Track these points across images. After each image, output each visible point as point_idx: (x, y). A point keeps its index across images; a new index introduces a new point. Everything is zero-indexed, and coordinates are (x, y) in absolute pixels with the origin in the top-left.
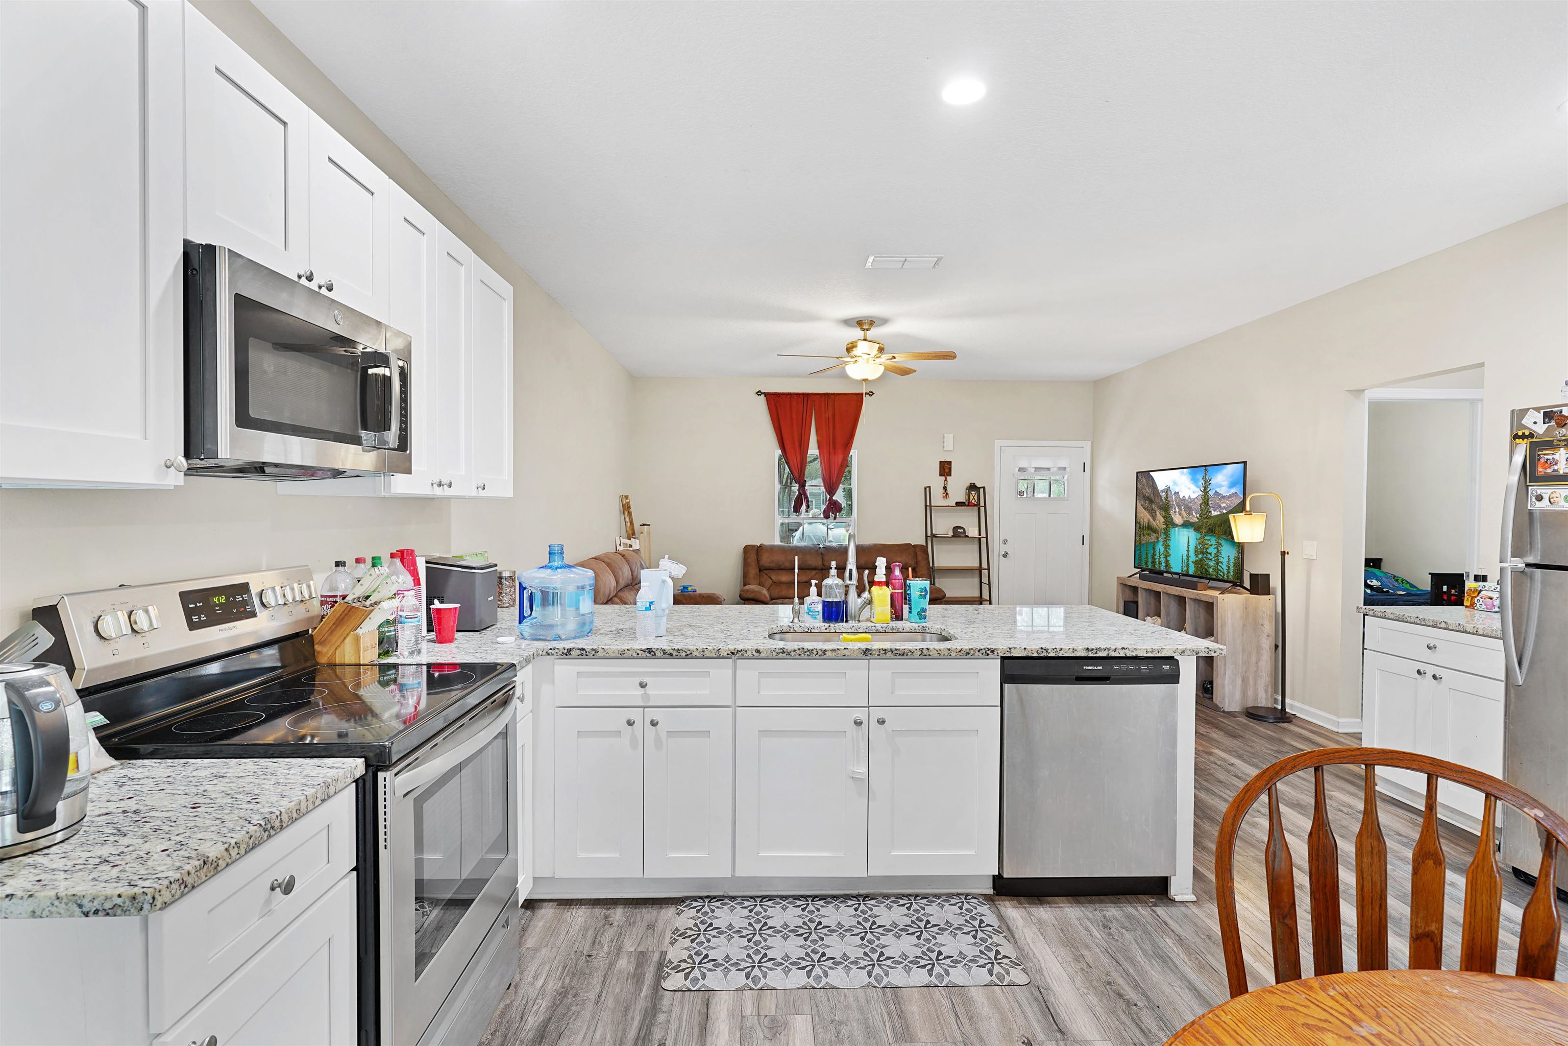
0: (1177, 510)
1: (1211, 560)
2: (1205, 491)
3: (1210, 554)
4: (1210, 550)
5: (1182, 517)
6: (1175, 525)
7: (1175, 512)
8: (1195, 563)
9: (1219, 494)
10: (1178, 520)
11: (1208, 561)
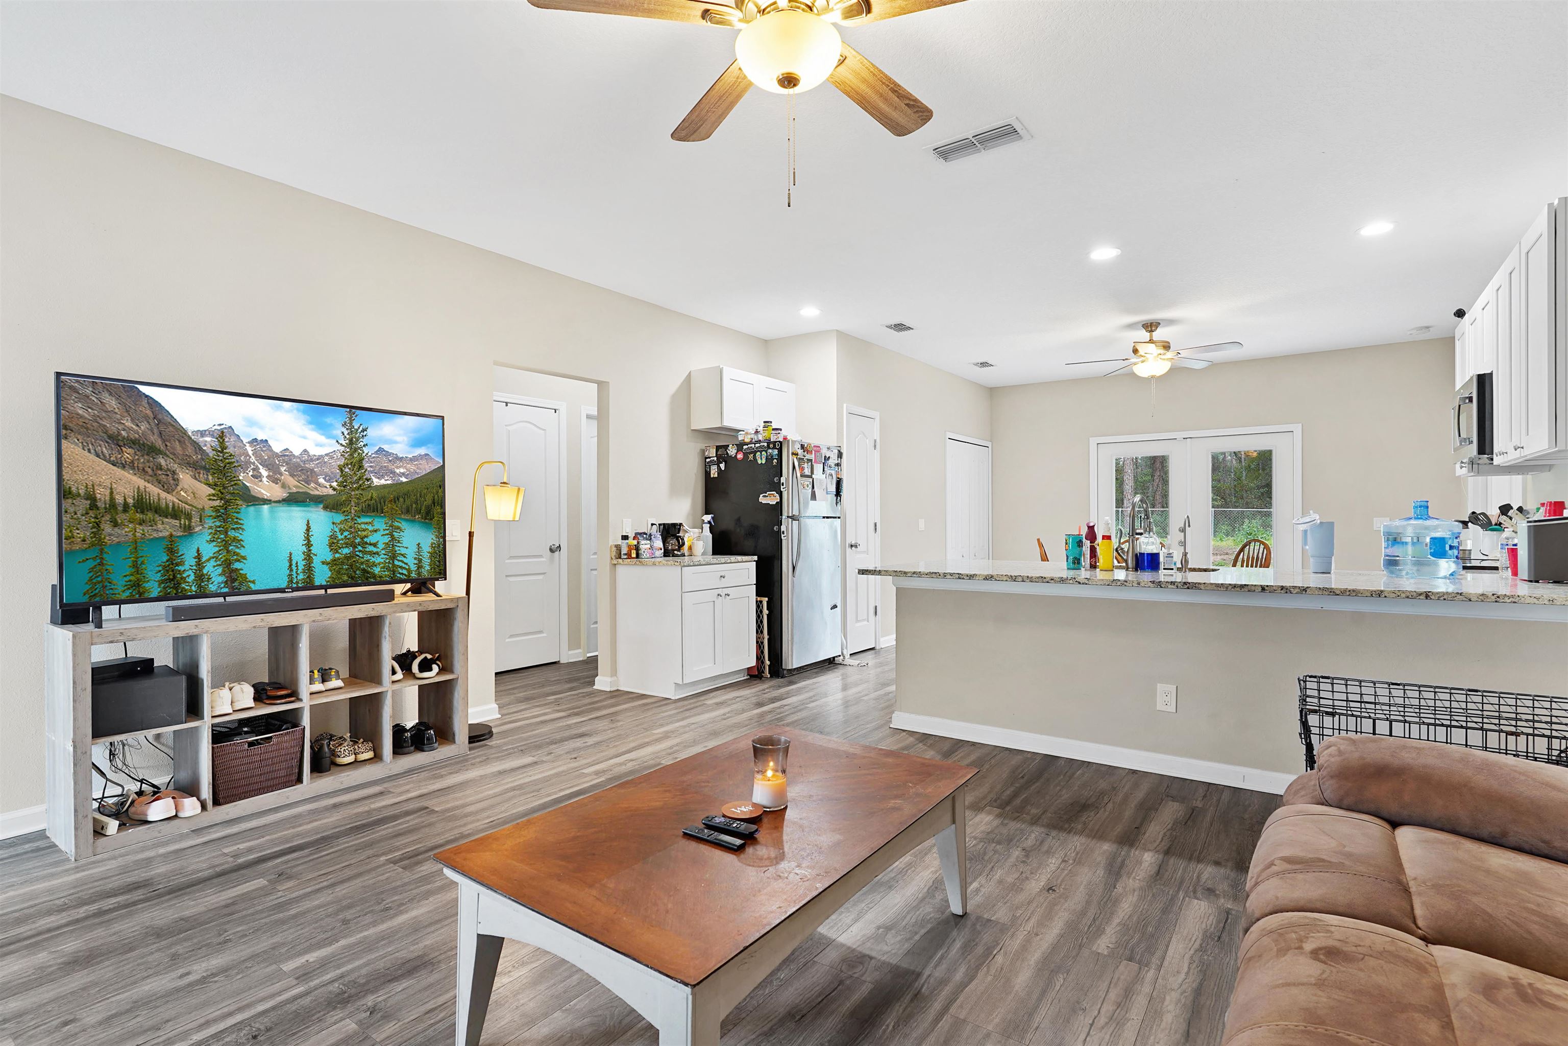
0: (264, 472)
1: (377, 553)
2: (353, 443)
3: (375, 545)
4: (372, 539)
5: (284, 486)
6: (256, 501)
7: (257, 476)
8: (333, 563)
9: (388, 454)
10: (265, 488)
11: (367, 557)
